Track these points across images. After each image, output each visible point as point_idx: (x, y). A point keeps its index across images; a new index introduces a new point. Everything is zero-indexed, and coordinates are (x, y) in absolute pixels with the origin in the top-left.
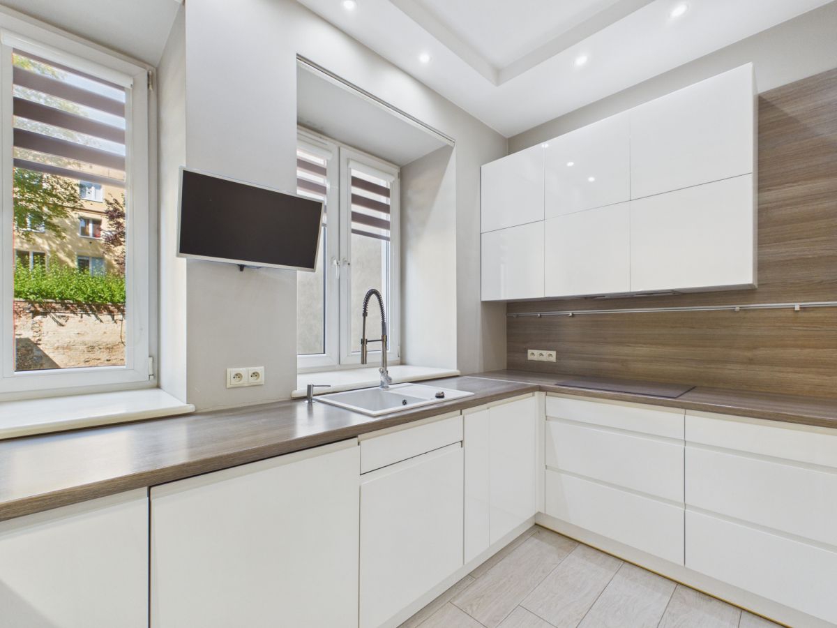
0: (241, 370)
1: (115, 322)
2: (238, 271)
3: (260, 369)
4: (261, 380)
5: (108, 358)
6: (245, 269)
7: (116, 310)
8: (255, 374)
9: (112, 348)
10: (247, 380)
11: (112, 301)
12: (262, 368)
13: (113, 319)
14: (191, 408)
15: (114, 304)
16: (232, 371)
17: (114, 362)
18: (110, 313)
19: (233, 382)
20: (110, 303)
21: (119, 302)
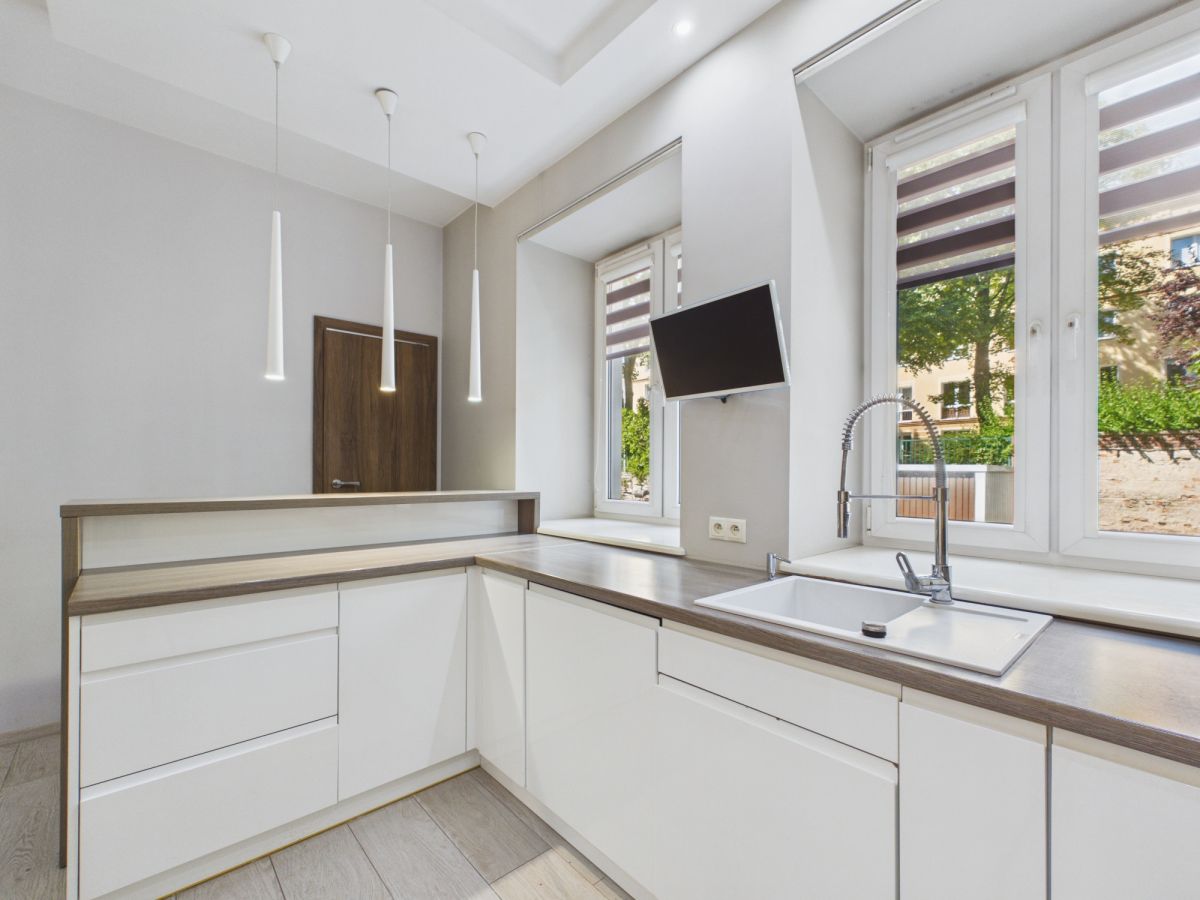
0: (722, 520)
1: (1176, 462)
2: (721, 403)
3: (741, 523)
4: (742, 536)
5: (1162, 521)
6: (728, 400)
7: (1178, 442)
8: (736, 528)
9: (1169, 504)
10: (726, 533)
11: (1168, 428)
12: (744, 521)
13: (1172, 457)
14: (681, 552)
15: (1173, 432)
16: (714, 520)
17: (1173, 527)
18: (1167, 447)
19: (713, 533)
20: (1165, 432)
21: (1184, 428)
